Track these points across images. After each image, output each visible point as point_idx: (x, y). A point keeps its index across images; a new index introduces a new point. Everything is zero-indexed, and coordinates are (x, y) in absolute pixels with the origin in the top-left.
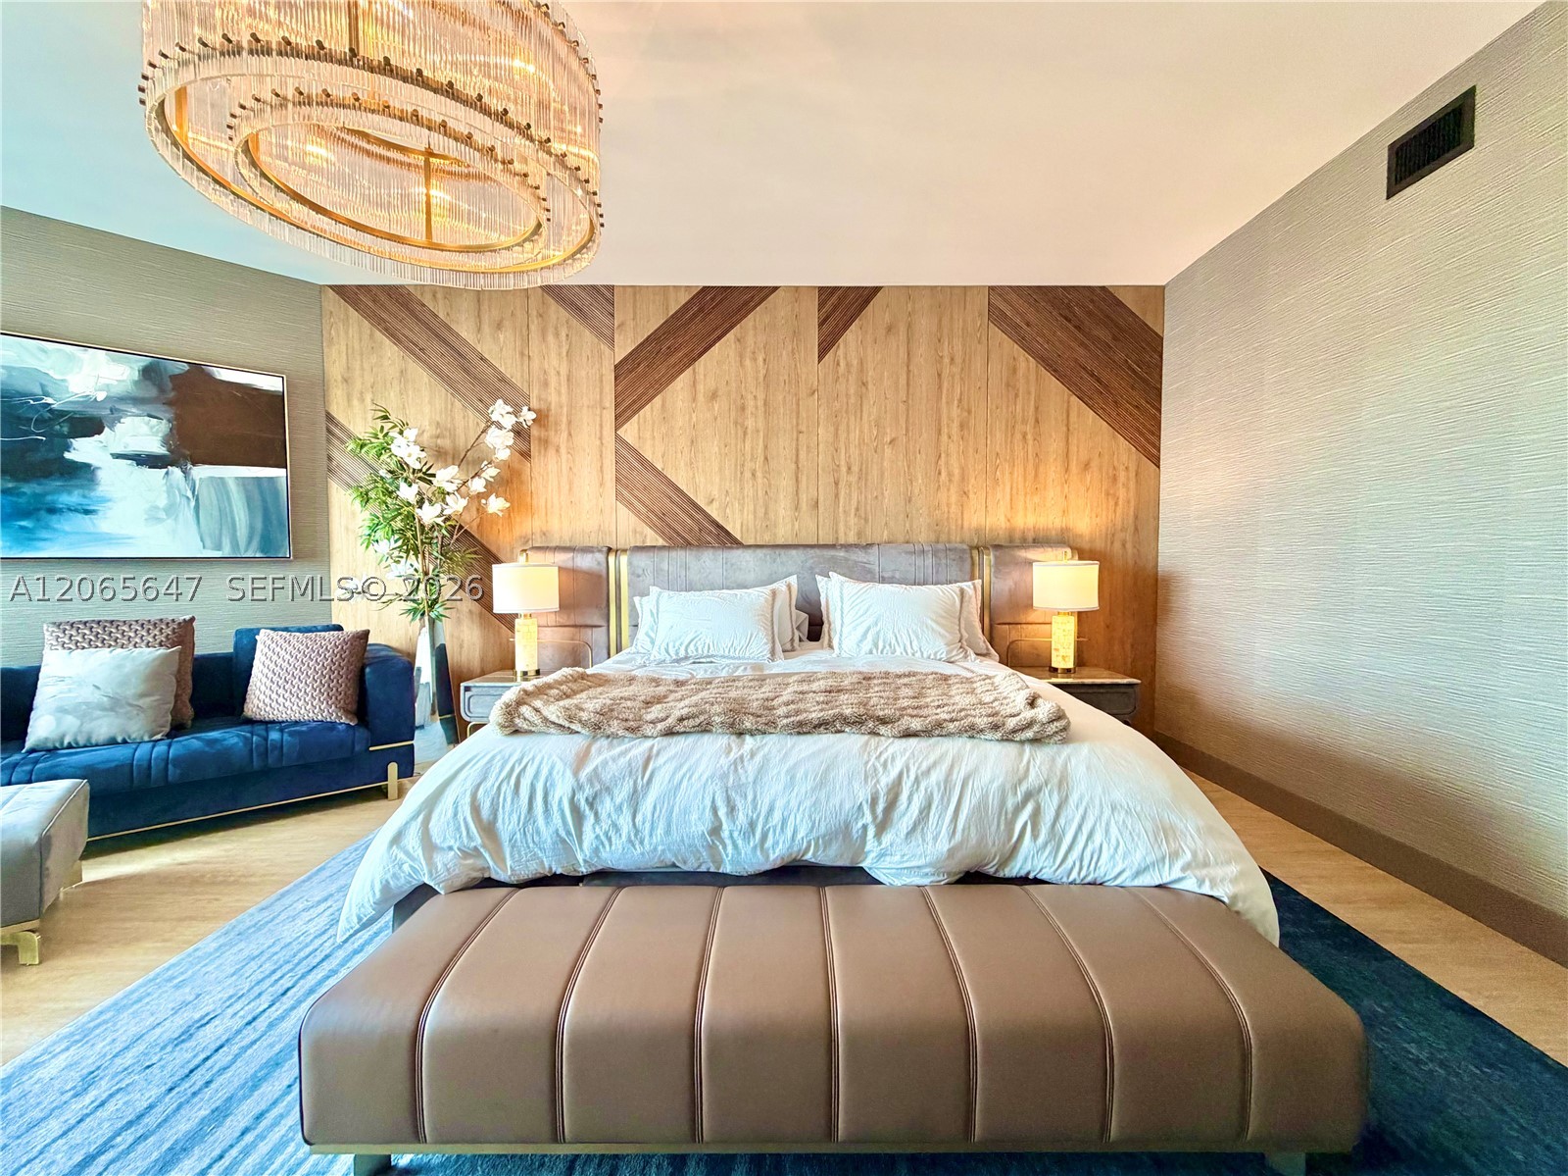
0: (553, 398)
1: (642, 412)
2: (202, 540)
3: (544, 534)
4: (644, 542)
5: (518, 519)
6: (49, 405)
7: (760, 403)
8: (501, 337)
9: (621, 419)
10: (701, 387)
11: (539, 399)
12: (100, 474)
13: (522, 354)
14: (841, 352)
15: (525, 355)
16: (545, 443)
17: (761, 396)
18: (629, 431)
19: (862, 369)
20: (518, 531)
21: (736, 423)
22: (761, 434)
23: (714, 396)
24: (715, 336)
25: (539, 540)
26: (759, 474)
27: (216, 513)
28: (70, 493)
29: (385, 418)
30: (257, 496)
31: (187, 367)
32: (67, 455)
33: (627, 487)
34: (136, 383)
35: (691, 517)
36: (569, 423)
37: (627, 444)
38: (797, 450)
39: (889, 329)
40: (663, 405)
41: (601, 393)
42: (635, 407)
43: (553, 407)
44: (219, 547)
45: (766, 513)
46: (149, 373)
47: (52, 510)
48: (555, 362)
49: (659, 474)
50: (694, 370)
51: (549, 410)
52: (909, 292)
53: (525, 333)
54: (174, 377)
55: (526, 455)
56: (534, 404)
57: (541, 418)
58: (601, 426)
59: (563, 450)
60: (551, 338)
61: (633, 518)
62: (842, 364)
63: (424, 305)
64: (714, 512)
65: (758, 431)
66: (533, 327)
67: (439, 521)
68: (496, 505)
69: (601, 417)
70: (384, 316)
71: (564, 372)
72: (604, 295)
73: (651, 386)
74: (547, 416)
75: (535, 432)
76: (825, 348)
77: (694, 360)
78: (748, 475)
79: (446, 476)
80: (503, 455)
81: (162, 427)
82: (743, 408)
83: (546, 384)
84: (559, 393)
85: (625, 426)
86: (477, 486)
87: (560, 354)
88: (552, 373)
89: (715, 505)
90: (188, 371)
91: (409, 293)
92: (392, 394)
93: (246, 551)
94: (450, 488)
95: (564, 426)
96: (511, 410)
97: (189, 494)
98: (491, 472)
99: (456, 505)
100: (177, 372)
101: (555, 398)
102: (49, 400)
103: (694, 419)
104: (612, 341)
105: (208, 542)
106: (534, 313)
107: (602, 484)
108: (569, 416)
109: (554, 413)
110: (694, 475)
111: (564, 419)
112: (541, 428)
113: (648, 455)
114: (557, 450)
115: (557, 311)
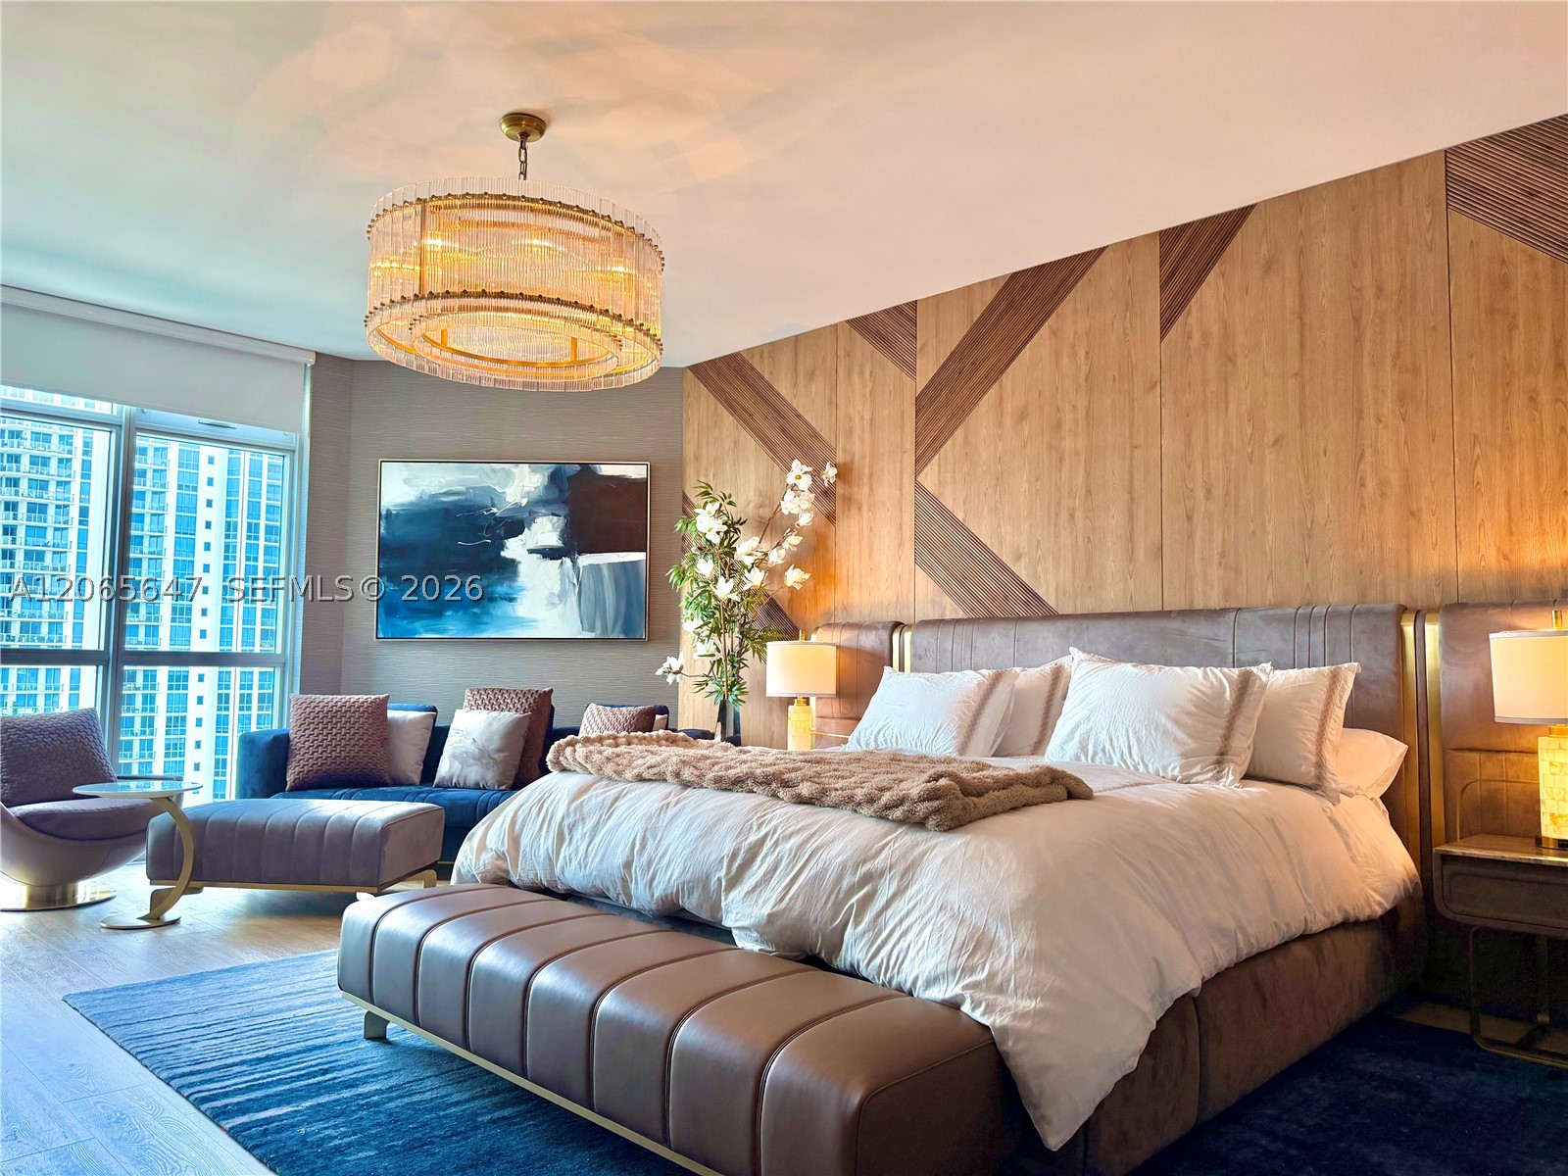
0: (857, 449)
1: (942, 451)
2: (582, 623)
3: (845, 609)
4: (943, 613)
5: (823, 593)
6: (494, 513)
7: (1081, 414)
8: (814, 387)
9: (920, 462)
10: (1008, 407)
11: (845, 450)
12: (522, 569)
13: (830, 402)
14: (1193, 320)
15: (834, 404)
16: (848, 500)
17: (1082, 404)
18: (929, 478)
19: (1226, 335)
20: (822, 608)
21: (1050, 446)
22: (1082, 457)
23: (1022, 415)
24: (1022, 338)
25: (841, 615)
26: (1079, 514)
27: (593, 597)
28: (502, 584)
29: (707, 493)
30: (623, 581)
31: (578, 468)
32: (503, 554)
33: (925, 546)
34: (546, 488)
35: (994, 578)
36: (871, 475)
37: (927, 493)
38: (1131, 474)
39: (1268, 267)
40: (966, 438)
41: (902, 437)
42: (937, 444)
43: (856, 460)
44: (592, 629)
45: (1089, 568)
46: (555, 478)
47: (492, 599)
48: (859, 407)
49: (959, 526)
50: (1000, 386)
51: (852, 462)
52: (1299, 201)
53: (834, 378)
54: (570, 479)
55: (831, 517)
56: (840, 458)
57: (845, 473)
58: (901, 473)
59: (865, 508)
60: (856, 379)
61: (932, 584)
62: (1196, 336)
63: (753, 369)
64: (1021, 571)
65: (1077, 453)
66: (841, 371)
67: (735, 597)
68: (794, 577)
69: (901, 462)
70: (725, 386)
71: (867, 416)
72: (905, 315)
73: (954, 415)
74: (851, 470)
75: (840, 490)
76: (1168, 320)
77: (1002, 372)
78: (1064, 516)
79: (746, 547)
80: (805, 520)
81: (559, 522)
82: (1059, 425)
83: (850, 433)
84: (862, 441)
85: (925, 470)
86: (776, 557)
87: (864, 395)
88: (857, 418)
89: (1024, 561)
90: (579, 472)
91: (743, 360)
92: (728, 466)
93: (612, 633)
94: (748, 561)
95: (866, 479)
96: (810, 469)
97: (575, 581)
98: (793, 540)
99: (756, 578)
100: (572, 473)
101: (857, 447)
102: (495, 510)
103: (1000, 449)
104: (912, 370)
105: (586, 626)
106: (842, 354)
107: (901, 545)
108: (871, 466)
109: (856, 465)
110: (999, 523)
111: (867, 471)
112: (845, 483)
113: (948, 504)
114: (860, 509)
115: (863, 346)
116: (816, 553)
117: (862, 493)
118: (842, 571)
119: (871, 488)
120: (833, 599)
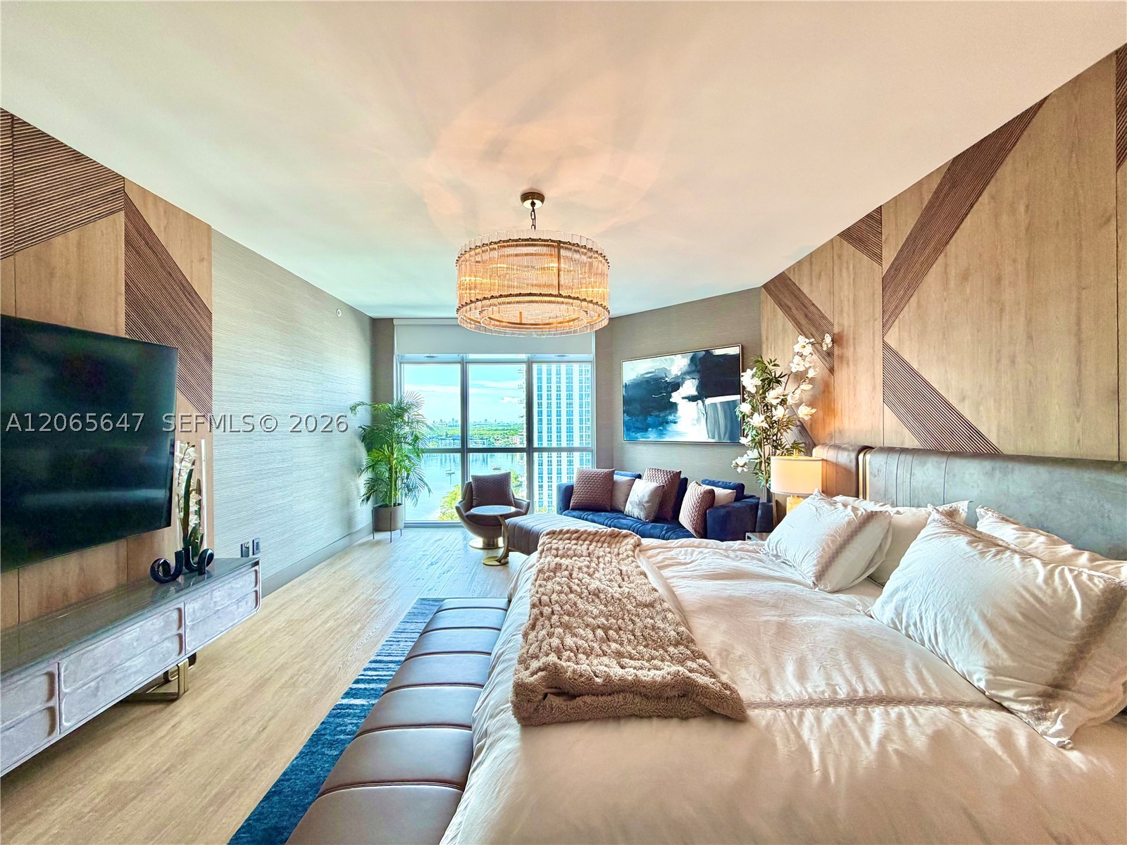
0: (846, 323)
1: (901, 316)
3: (840, 433)
4: (903, 441)
5: (828, 421)
8: (821, 284)
9: (886, 326)
10: (953, 271)
11: (839, 324)
13: (829, 291)
15: (832, 293)
16: (841, 358)
18: (892, 337)
20: (827, 432)
22: (1023, 305)
26: (1021, 360)
33: (891, 389)
35: (942, 415)
36: (854, 339)
37: (890, 348)
40: (918, 302)
41: (874, 309)
43: (846, 329)
48: (846, 293)
49: (915, 373)
50: (945, 255)
51: (842, 332)
53: (832, 275)
55: (832, 370)
56: (836, 330)
57: (838, 340)
58: (872, 335)
59: (851, 363)
60: (845, 273)
61: (895, 419)
64: (965, 411)
65: (1018, 303)
66: (836, 269)
68: (804, 411)
69: (872, 327)
71: (851, 297)
72: (875, 219)
74: (842, 337)
75: (837, 351)
77: (946, 244)
78: (1005, 362)
80: (812, 373)
83: (841, 311)
84: (849, 315)
85: (889, 332)
87: (849, 284)
88: (845, 300)
89: (967, 404)
91: (786, 275)
92: (780, 342)
95: (851, 341)
96: (812, 341)
98: (806, 387)
101: (842, 321)
103: (946, 309)
104: (879, 258)
106: (836, 257)
107: (874, 388)
108: (854, 334)
109: (845, 333)
110: (946, 371)
111: (851, 336)
112: (839, 346)
113: (906, 357)
114: (848, 364)
115: (849, 249)
116: (824, 396)
117: (849, 352)
118: (838, 406)
119: (855, 348)
120: (834, 425)
